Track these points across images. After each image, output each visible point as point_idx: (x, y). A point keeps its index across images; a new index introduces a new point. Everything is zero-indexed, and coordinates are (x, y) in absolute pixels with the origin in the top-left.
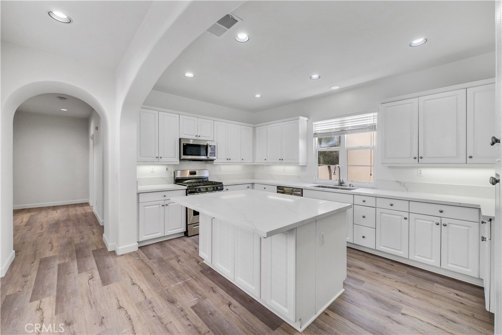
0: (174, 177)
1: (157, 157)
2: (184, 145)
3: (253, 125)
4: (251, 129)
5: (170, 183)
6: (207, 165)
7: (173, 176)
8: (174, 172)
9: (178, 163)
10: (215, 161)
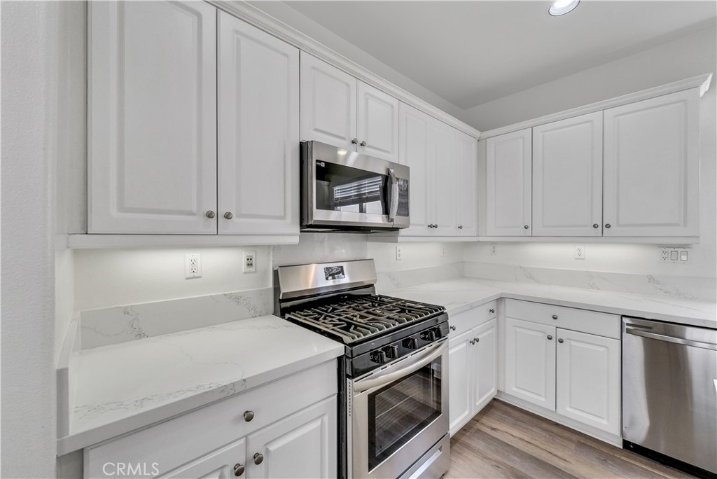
0: (277, 289)
1: (210, 215)
2: (318, 168)
3: (477, 133)
4: (474, 145)
5: (258, 315)
6: (370, 244)
7: (271, 285)
8: (276, 273)
9: (296, 240)
10: (402, 232)
